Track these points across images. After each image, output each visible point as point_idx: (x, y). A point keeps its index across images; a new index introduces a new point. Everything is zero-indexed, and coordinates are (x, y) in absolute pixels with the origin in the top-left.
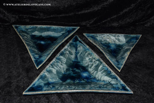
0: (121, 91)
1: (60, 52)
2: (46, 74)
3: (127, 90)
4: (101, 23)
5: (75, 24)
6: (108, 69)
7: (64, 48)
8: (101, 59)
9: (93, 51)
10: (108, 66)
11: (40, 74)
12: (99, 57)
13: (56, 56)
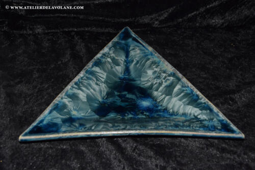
0: (220, 133)
1: (93, 60)
2: (66, 101)
3: (233, 131)
4: (185, 18)
5: (127, 20)
6: (192, 91)
7: (102, 52)
8: (178, 72)
9: (161, 57)
10: (192, 86)
11: (54, 101)
12: (174, 68)
13: (85, 67)
